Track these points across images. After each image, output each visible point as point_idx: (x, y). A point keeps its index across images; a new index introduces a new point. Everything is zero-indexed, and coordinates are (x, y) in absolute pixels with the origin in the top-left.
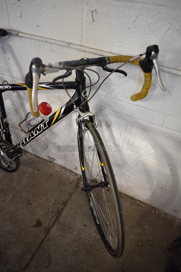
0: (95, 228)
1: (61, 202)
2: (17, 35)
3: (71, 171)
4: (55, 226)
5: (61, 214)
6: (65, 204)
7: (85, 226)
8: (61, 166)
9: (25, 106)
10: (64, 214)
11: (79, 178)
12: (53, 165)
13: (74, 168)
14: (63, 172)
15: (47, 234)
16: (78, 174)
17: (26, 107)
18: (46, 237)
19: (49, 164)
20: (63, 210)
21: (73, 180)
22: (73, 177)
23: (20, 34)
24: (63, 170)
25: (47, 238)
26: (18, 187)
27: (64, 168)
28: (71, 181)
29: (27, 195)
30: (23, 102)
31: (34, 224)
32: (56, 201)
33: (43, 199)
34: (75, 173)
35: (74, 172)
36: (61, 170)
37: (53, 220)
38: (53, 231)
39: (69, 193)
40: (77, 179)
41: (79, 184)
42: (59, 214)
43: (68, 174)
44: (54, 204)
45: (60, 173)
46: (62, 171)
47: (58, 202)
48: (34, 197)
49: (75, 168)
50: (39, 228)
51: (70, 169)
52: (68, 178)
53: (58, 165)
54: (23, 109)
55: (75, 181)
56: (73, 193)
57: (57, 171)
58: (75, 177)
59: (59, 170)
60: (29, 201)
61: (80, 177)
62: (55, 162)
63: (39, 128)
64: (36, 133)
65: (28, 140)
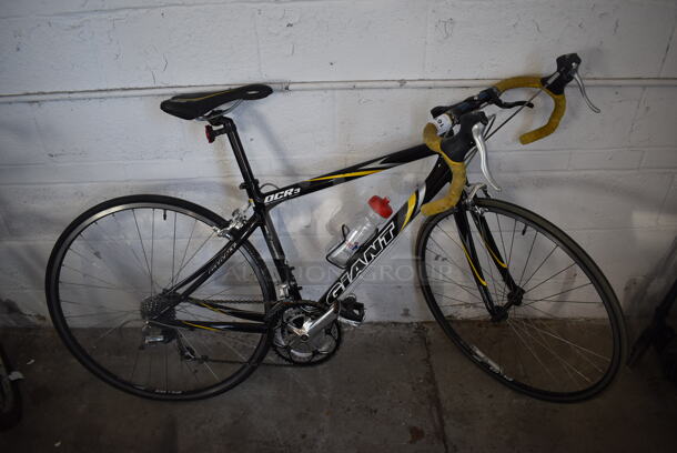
0: (508, 392)
1: (421, 381)
2: (287, 88)
3: (395, 323)
4: (447, 422)
5: (438, 401)
6: (431, 379)
7: (491, 396)
10: (443, 395)
11: (417, 329)
14: (383, 332)
15: (444, 441)
16: (412, 323)
18: (446, 447)
20: (436, 390)
22: (407, 332)
23: (291, 87)
24: (380, 328)
25: (450, 449)
26: (324, 395)
27: (377, 324)
28: (409, 339)
29: (353, 400)
31: (409, 439)
32: (412, 383)
34: (405, 324)
35: (400, 324)
37: (435, 414)
38: (453, 431)
39: (422, 360)
40: (415, 332)
41: (427, 339)
42: (436, 401)
43: (393, 331)
44: (414, 389)
45: (379, 335)
46: (379, 332)
47: (417, 383)
48: (370, 396)
49: (403, 313)
50: (424, 440)
51: (390, 320)
52: (401, 338)
55: (414, 337)
56: (429, 356)
57: (371, 335)
58: (410, 331)
59: (375, 331)
60: (367, 407)
61: (417, 326)
63: (374, 247)
64: (369, 259)
65: (351, 281)
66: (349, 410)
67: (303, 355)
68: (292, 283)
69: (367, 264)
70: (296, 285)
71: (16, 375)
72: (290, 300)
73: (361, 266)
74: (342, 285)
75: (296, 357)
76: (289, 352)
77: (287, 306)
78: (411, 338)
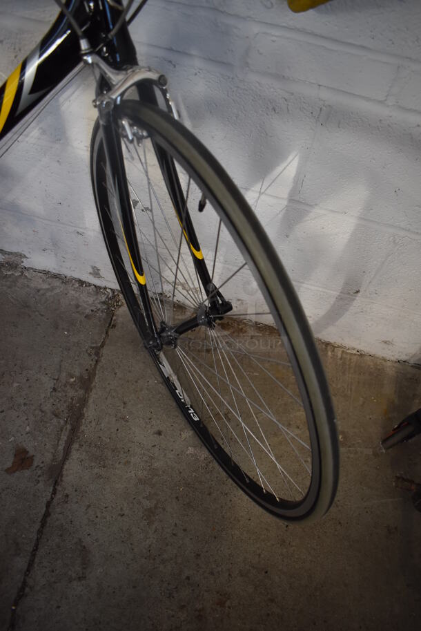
0: (188, 434)
1: (72, 380)
3: (81, 283)
4: (75, 455)
5: (81, 415)
6: (86, 383)
7: (159, 433)
8: (46, 273)
10: (90, 413)
11: (110, 299)
12: (22, 273)
13: (90, 273)
14: (57, 291)
15: (56, 483)
16: (105, 288)
18: (54, 492)
19: (9, 273)
20: (84, 402)
21: (94, 308)
22: (91, 300)
24: (57, 283)
25: (59, 496)
27: (56, 276)
28: (88, 311)
31: (9, 464)
32: (58, 380)
33: (16, 385)
34: (95, 286)
35: (90, 285)
36: (50, 284)
37: (64, 438)
38: (74, 471)
39: (91, 347)
40: (104, 303)
41: (114, 318)
42: (76, 415)
43: (73, 292)
44: (55, 389)
45: (49, 294)
46: (53, 289)
47: (64, 382)
49: (91, 271)
50: (27, 473)
51: (76, 275)
52: (77, 306)
53: (35, 270)
55: (99, 310)
56: (102, 346)
57: (38, 291)
58: (97, 299)
59: (46, 286)
61: (111, 295)
62: (26, 263)
78: (92, 311)
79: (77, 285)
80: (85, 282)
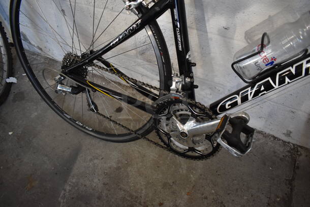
1: (278, 199)
3: (275, 138)
9: (205, 24)
11: (292, 149)
13: (284, 134)
14: (261, 141)
16: (289, 143)
17: (207, 25)
22: (282, 149)
24: (261, 136)
26: (192, 176)
27: (260, 132)
28: (281, 156)
29: (213, 192)
30: (203, 15)
32: (269, 198)
33: (245, 198)
34: (283, 141)
35: (280, 140)
39: (287, 180)
40: (289, 151)
41: (297, 162)
43: (270, 143)
44: (269, 204)
47: (273, 200)
48: (229, 194)
51: (272, 133)
52: (275, 152)
54: (197, 29)
55: (287, 156)
56: (293, 179)
58: (285, 149)
60: (222, 203)
61: (292, 147)
63: (293, 71)
64: (282, 81)
65: (250, 98)
66: (206, 198)
67: (181, 146)
68: (188, 80)
69: (276, 87)
70: (192, 83)
71: (12, 80)
72: (180, 95)
73: (268, 87)
74: (239, 99)
75: (174, 144)
76: (169, 139)
77: (177, 101)
78: (283, 156)
79: (272, 139)
80: (277, 138)
